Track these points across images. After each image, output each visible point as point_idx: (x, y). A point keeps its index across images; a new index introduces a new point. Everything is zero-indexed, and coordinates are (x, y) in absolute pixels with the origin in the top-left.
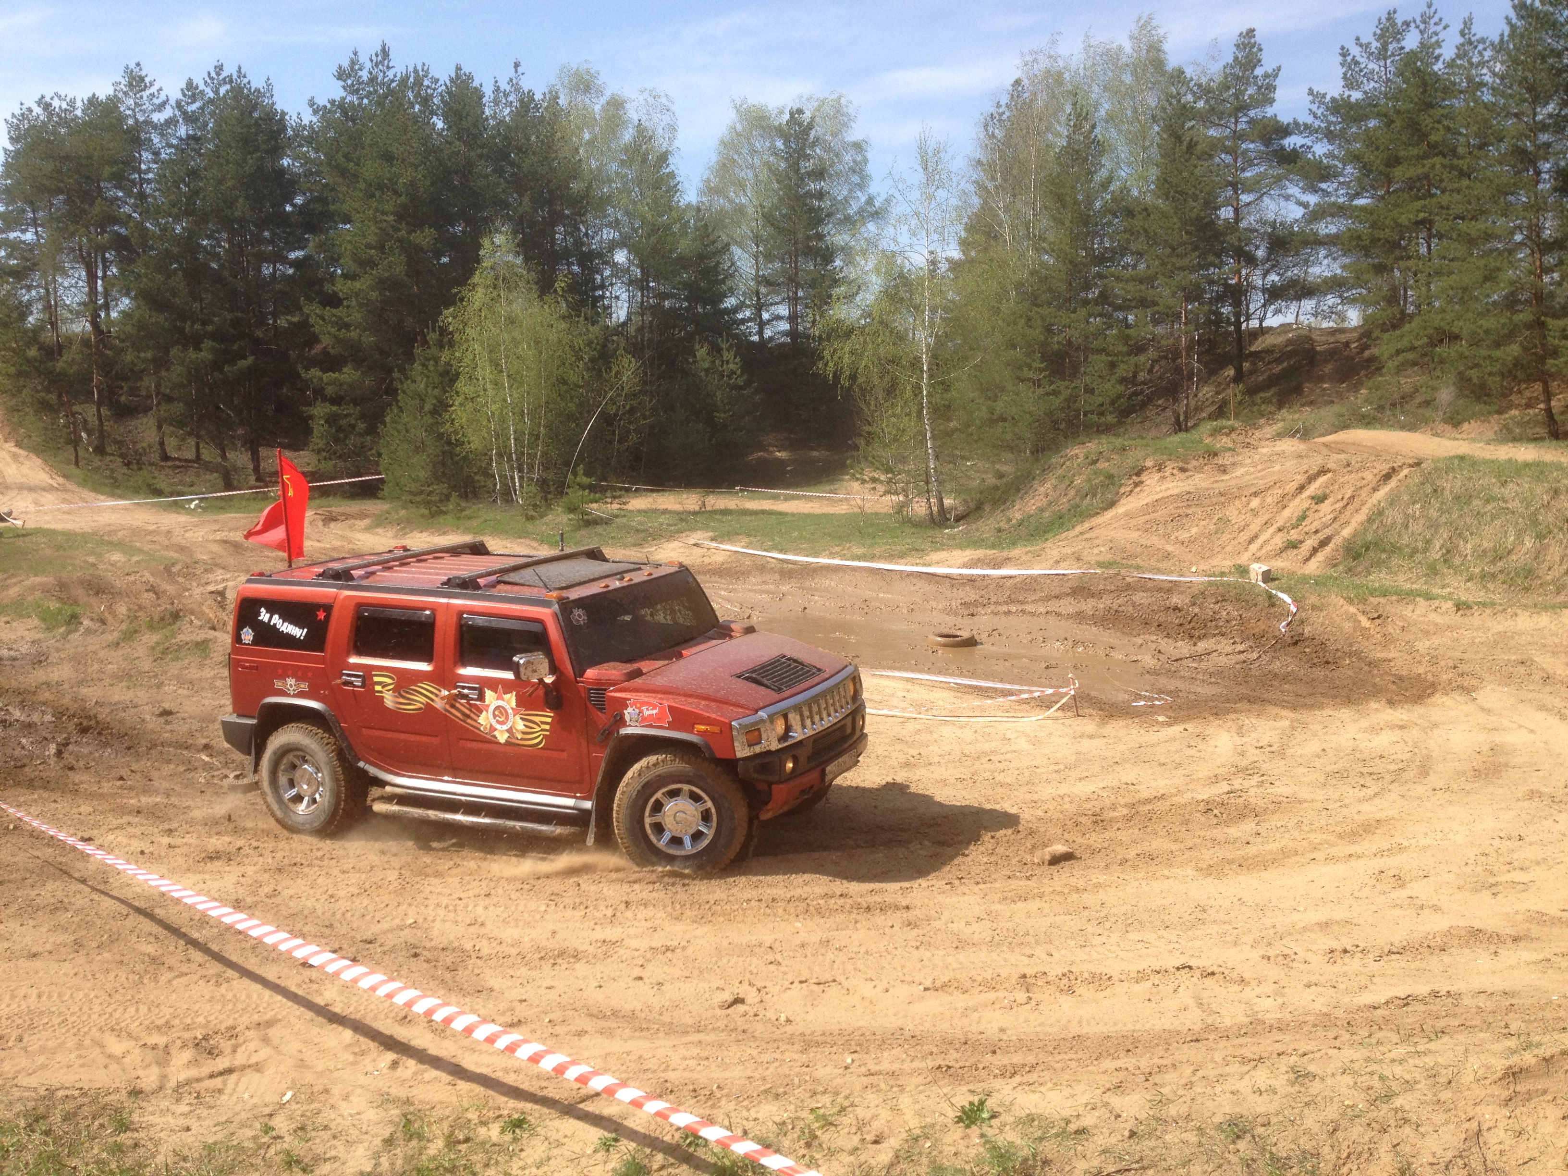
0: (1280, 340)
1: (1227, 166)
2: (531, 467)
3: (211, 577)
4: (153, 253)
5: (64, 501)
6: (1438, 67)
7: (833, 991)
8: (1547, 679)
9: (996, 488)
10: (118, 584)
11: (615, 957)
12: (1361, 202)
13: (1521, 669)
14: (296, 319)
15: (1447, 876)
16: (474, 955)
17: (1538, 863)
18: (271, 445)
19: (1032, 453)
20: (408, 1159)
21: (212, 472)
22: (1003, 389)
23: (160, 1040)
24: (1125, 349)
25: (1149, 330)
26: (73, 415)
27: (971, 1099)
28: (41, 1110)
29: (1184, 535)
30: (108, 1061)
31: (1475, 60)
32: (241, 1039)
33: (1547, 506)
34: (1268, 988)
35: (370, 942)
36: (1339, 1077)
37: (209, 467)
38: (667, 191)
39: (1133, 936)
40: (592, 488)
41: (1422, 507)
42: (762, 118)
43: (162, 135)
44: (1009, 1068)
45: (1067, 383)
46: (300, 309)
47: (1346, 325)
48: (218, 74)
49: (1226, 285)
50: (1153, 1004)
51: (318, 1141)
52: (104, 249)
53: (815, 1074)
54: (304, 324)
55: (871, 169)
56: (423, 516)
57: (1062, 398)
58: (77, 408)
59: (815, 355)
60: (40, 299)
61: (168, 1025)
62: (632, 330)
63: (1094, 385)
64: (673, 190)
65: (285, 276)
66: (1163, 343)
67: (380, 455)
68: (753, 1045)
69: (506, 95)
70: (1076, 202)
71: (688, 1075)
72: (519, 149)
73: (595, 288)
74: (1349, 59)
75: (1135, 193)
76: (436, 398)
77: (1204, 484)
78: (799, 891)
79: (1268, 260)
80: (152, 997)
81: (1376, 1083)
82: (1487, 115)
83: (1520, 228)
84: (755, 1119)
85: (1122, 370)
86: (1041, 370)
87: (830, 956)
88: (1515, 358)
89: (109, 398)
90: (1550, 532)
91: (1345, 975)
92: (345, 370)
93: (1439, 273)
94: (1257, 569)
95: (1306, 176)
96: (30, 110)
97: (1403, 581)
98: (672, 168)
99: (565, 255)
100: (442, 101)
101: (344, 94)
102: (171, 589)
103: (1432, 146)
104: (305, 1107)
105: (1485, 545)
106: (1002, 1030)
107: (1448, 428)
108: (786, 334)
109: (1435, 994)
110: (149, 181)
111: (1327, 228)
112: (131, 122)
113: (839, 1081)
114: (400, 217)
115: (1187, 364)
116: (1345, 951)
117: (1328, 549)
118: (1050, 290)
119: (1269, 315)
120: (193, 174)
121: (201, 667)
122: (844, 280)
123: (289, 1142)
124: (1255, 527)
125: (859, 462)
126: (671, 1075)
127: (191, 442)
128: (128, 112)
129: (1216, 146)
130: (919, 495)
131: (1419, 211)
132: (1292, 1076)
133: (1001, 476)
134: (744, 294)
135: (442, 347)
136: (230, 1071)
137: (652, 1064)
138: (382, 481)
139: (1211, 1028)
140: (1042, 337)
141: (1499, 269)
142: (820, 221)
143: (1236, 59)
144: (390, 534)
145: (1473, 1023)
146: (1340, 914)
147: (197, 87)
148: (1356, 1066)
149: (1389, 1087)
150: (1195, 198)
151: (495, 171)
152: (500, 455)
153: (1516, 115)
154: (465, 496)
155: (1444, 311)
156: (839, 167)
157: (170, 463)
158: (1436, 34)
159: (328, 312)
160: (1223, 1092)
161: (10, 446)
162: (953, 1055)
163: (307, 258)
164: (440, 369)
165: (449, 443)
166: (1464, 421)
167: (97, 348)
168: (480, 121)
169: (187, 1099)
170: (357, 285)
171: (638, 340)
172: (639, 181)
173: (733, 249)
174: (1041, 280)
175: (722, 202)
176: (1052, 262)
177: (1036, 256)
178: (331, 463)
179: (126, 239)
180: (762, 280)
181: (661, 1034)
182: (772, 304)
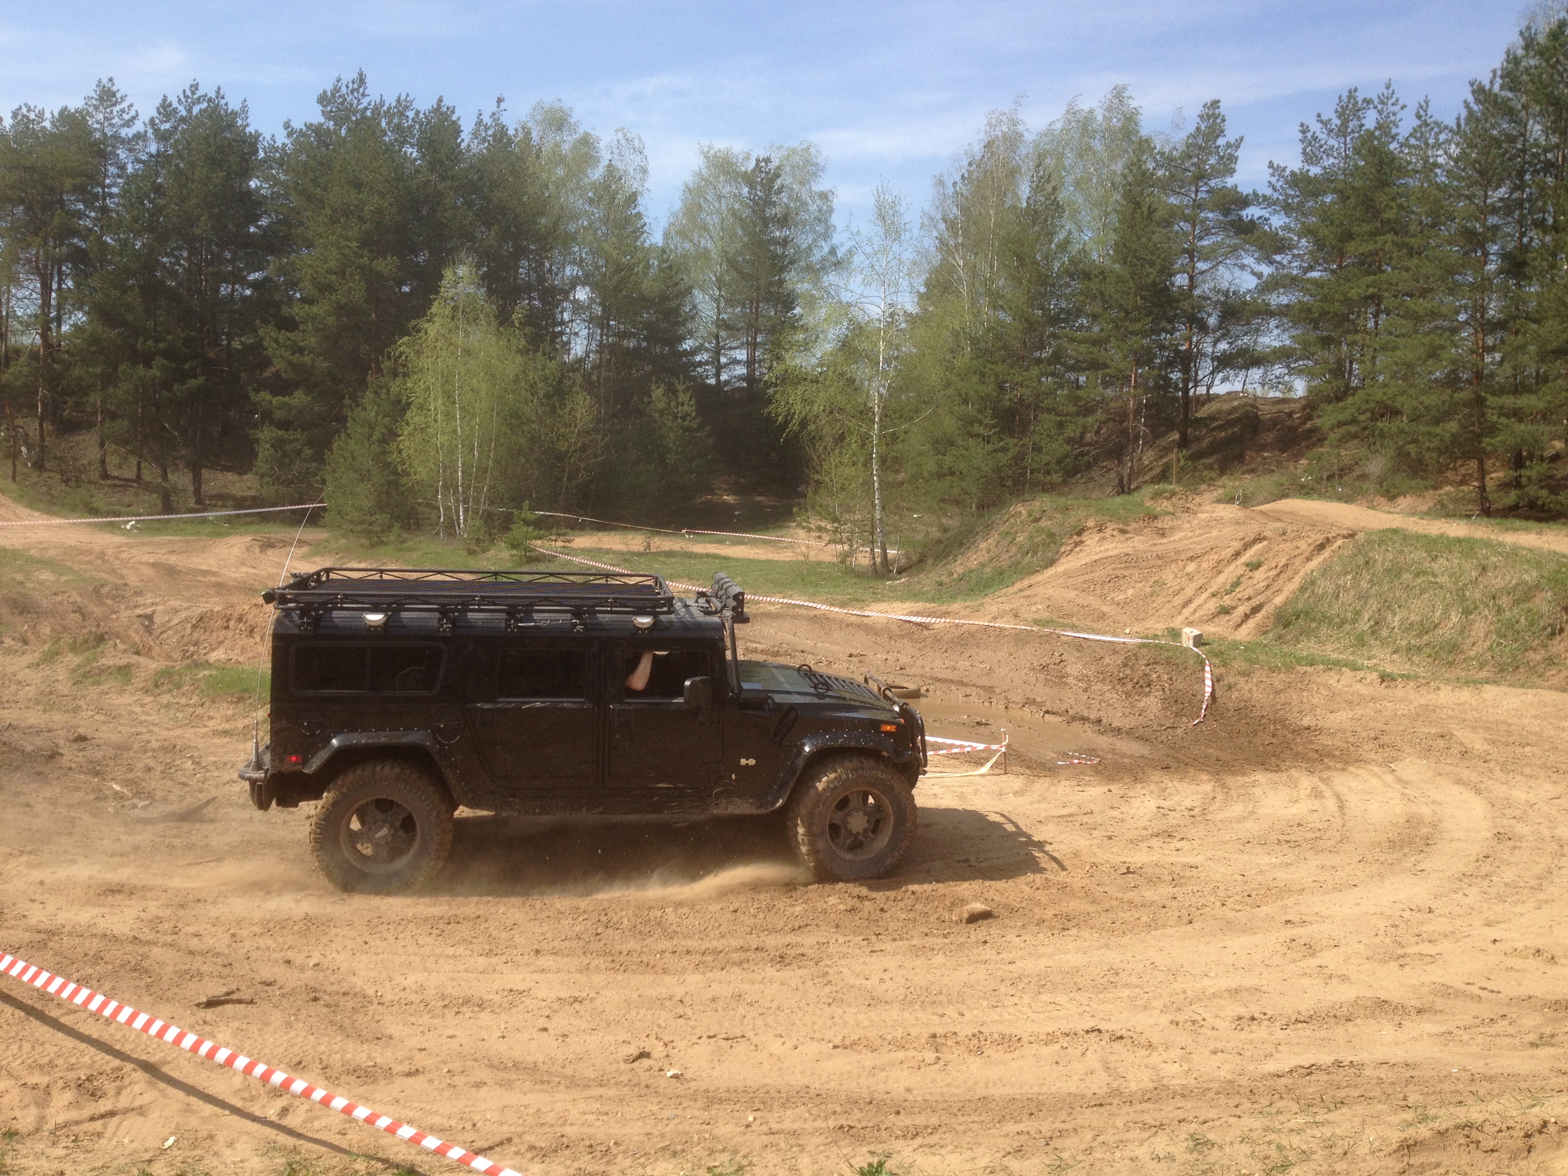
0: (1226, 407)
1: (1185, 234)
2: (477, 501)
3: (140, 600)
4: (111, 268)
6: (1393, 146)
7: (741, 1047)
8: (1465, 754)
9: (939, 542)
10: (45, 603)
11: (521, 1007)
12: (1315, 274)
13: (1441, 743)
14: (249, 340)
15: (1356, 946)
16: (376, 1001)
17: (1446, 936)
18: (214, 467)
19: (977, 508)
21: (152, 492)
22: (952, 443)
23: (43, 1080)
24: (1074, 409)
25: (1098, 392)
26: (15, 428)
27: (871, 1160)
29: (1120, 597)
31: (1431, 141)
32: (126, 1081)
33: (1475, 582)
34: (1175, 1053)
35: (270, 984)
36: (1237, 1146)
37: (149, 488)
38: (634, 232)
39: (1046, 997)
40: (537, 525)
41: (1354, 578)
42: (731, 163)
43: (130, 150)
44: (912, 1129)
45: (1015, 440)
46: (255, 331)
47: (1292, 395)
48: (193, 93)
49: (1177, 352)
50: (1061, 1067)
52: (60, 261)
53: (715, 1131)
54: (258, 346)
55: (836, 220)
56: (362, 546)
57: (1010, 455)
58: (19, 422)
59: (768, 400)
61: (51, 1064)
62: (588, 366)
63: (1042, 444)
64: (638, 232)
65: (244, 299)
66: (1112, 405)
67: (324, 482)
68: (655, 1100)
69: (487, 128)
70: (1034, 262)
71: (585, 1130)
72: (492, 183)
73: (555, 324)
74: (1309, 135)
75: (1094, 256)
76: (386, 426)
77: (1142, 547)
78: (715, 943)
79: (1220, 327)
80: (37, 1035)
81: (1273, 1152)
82: (1440, 195)
83: (1465, 307)
85: (1071, 431)
86: (992, 427)
87: (741, 1010)
88: (1452, 435)
89: (53, 412)
90: (1476, 608)
91: (1251, 1042)
92: (296, 394)
93: (1384, 348)
94: (1189, 633)
95: (1261, 248)
97: (1331, 652)
98: (640, 209)
99: (528, 288)
100: (420, 132)
101: (322, 120)
102: (97, 611)
103: (1386, 223)
104: (187, 1153)
105: (1413, 618)
106: (908, 1090)
107: (1383, 500)
108: (741, 378)
109: (1338, 1064)
110: (111, 195)
111: (1280, 299)
112: (97, 135)
113: (739, 1139)
114: (363, 244)
115: (1134, 428)
116: (1253, 1019)
117: (1259, 616)
118: (1005, 347)
119: (1217, 382)
120: (158, 189)
121: (122, 692)
122: (805, 329)
124: (1189, 591)
125: (806, 510)
126: (568, 1130)
127: (133, 461)
128: (96, 126)
129: (1174, 214)
130: (863, 545)
131: (1368, 287)
132: (1191, 1144)
133: (946, 530)
134: (702, 337)
135: (395, 375)
136: (112, 1114)
137: (550, 1118)
138: (324, 509)
139: (1116, 1093)
140: (994, 394)
141: (1442, 347)
142: (783, 269)
143: (1198, 129)
145: (1373, 1094)
146: (1249, 981)
147: (170, 105)
148: (1254, 1135)
149: (1286, 1157)
150: (1152, 264)
151: (466, 204)
152: (446, 487)
153: (1468, 197)
154: (407, 528)
155: (1386, 385)
156: (804, 216)
157: (109, 482)
158: (1394, 114)
159: (283, 335)
160: (1122, 1158)
162: (857, 1114)
163: (267, 279)
164: (392, 398)
165: (395, 473)
166: (1399, 495)
167: (45, 361)
168: (455, 154)
169: (64, 1142)
170: (315, 309)
171: (594, 378)
172: (606, 220)
173: (696, 292)
174: (998, 337)
175: (687, 245)
176: (1009, 319)
177: (991, 312)
178: (273, 489)
179: (84, 252)
180: (722, 324)
181: (562, 1088)
182: (731, 348)
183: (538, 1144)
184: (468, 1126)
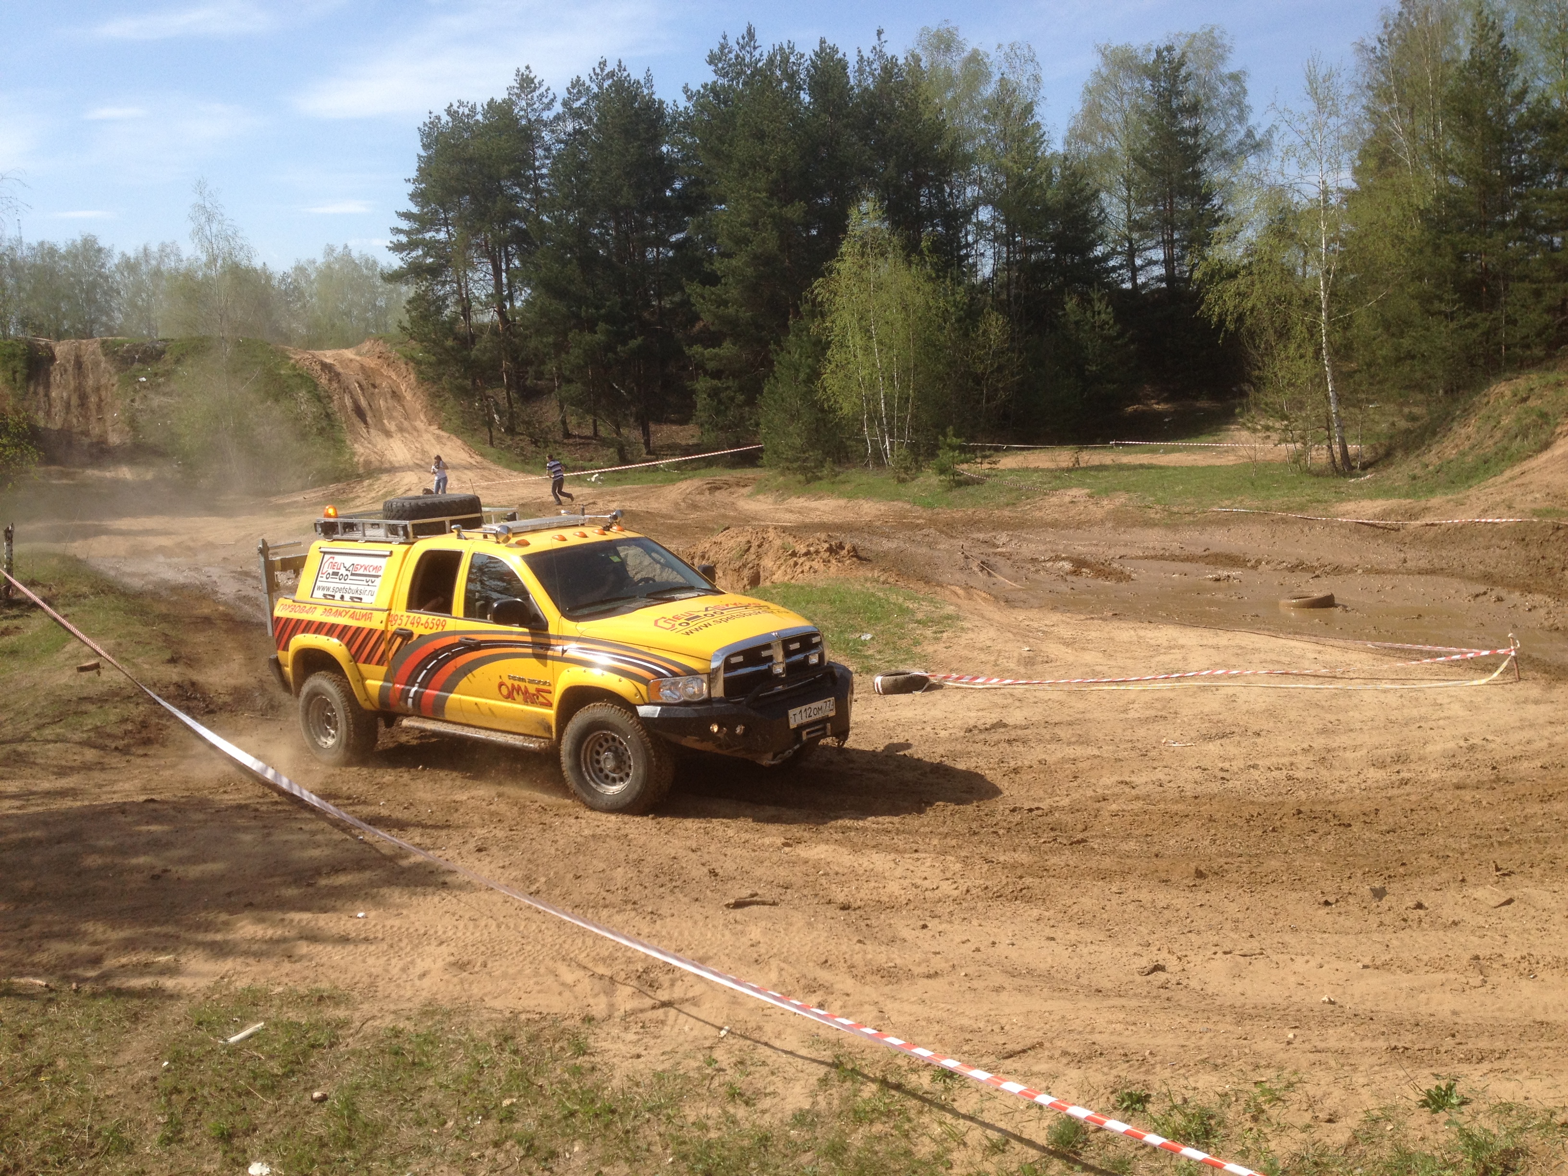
2: (901, 431)
4: (550, 244)
5: (483, 477)
7: (1260, 964)
9: (1408, 432)
11: (1024, 916)
14: (677, 298)
18: (659, 421)
19: (1446, 392)
20: (845, 1100)
21: (609, 447)
22: (1409, 324)
23: (607, 972)
24: (1552, 274)
26: (487, 398)
27: (1437, 1083)
28: (509, 1031)
30: (561, 988)
32: (677, 974)
37: (605, 443)
38: (1034, 143)
40: (962, 449)
42: (1131, 58)
43: (553, 132)
44: (1475, 1053)
45: (1484, 315)
46: (681, 288)
48: (602, 70)
51: (757, 1075)
52: (505, 243)
53: (1254, 1047)
54: (686, 303)
55: (1251, 99)
56: (799, 482)
57: (1480, 330)
58: (490, 392)
59: (1196, 299)
60: (454, 292)
61: (612, 959)
62: (998, 286)
63: (1517, 316)
64: (1038, 141)
65: (666, 259)
67: (757, 425)
68: (1181, 1013)
69: (870, 64)
70: (1486, 118)
71: (1115, 1038)
72: (884, 115)
73: (960, 248)
75: (1556, 103)
76: (809, 367)
84: (1195, 1089)
85: (1549, 298)
86: (1454, 302)
89: (517, 382)
92: (725, 344)
96: (438, 118)
98: (1037, 118)
99: (931, 215)
100: (808, 75)
101: (715, 78)
104: (742, 1042)
106: (1455, 1013)
108: (1160, 279)
110: (542, 176)
112: (524, 122)
113: (1281, 1056)
114: (772, 194)
118: (1460, 215)
120: (583, 166)
122: (1224, 219)
123: (731, 1075)
125: (1249, 410)
126: (1097, 1037)
127: (590, 419)
128: (521, 113)
130: (1319, 443)
133: (1413, 418)
134: (1114, 241)
135: (813, 315)
136: (669, 1004)
137: (1077, 1025)
138: (761, 450)
140: (1453, 266)
142: (1197, 159)
144: (770, 500)
147: (582, 85)
151: (861, 139)
152: (871, 419)
154: (838, 462)
156: (1214, 101)
157: (571, 441)
159: (708, 290)
161: (434, 428)
162: (1407, 1036)
163: (687, 240)
164: (813, 339)
165: (822, 410)
167: (504, 335)
168: (844, 89)
169: (635, 1028)
170: (733, 262)
171: (1004, 296)
172: (1003, 135)
173: (1103, 195)
174: (1449, 204)
175: (1090, 148)
176: (1461, 184)
177: (1441, 179)
178: (713, 435)
179: (525, 232)
180: (1134, 225)
181: (1081, 996)
182: (1145, 249)
183: (1071, 1050)
184: (997, 1028)
